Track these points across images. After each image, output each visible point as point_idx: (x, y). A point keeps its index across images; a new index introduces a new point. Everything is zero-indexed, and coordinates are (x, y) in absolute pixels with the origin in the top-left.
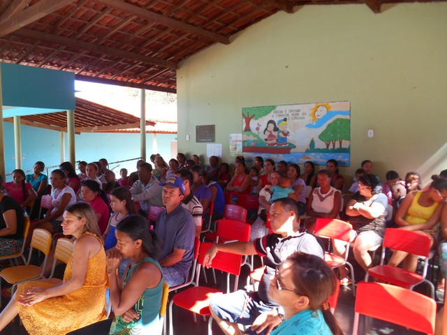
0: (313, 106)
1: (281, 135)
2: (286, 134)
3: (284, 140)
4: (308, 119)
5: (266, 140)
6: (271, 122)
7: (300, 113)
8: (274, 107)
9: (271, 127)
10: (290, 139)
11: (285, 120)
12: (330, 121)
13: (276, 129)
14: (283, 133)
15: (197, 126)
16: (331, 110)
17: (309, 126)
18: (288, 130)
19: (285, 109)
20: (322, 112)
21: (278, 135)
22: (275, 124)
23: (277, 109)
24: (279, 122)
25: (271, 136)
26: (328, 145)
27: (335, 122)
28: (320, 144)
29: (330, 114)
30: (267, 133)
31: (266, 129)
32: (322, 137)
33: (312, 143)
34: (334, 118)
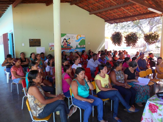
0: (77, 35)
3: (69, 45)
4: (76, 39)
5: (63, 45)
6: (65, 39)
7: (74, 37)
10: (71, 45)
11: (69, 39)
12: (81, 40)
14: (69, 43)
16: (81, 37)
17: (76, 41)
19: (69, 35)
20: (79, 37)
21: (67, 44)
22: (66, 40)
23: (67, 35)
25: (65, 44)
26: (81, 46)
27: (82, 40)
28: (79, 46)
29: (81, 38)
30: (64, 43)
31: (63, 42)
32: (79, 44)
33: (77, 46)
34: (82, 39)
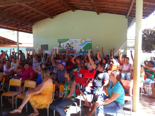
0: (81, 39)
1: (71, 48)
2: (73, 47)
3: (72, 49)
4: (80, 43)
6: (68, 44)
7: (77, 41)
8: (69, 39)
9: (68, 45)
10: (74, 49)
11: (72, 43)
12: (86, 44)
13: (69, 46)
14: (72, 47)
15: (41, 45)
16: (86, 40)
17: (80, 45)
18: (73, 46)
19: (72, 40)
20: (84, 41)
21: (70, 48)
22: (69, 44)
23: (70, 40)
24: (71, 44)
25: (68, 48)
26: (86, 51)
27: (87, 44)
29: (86, 42)
31: (66, 46)
32: (84, 48)
33: (81, 50)
34: (87, 43)
